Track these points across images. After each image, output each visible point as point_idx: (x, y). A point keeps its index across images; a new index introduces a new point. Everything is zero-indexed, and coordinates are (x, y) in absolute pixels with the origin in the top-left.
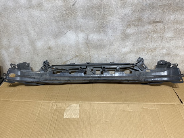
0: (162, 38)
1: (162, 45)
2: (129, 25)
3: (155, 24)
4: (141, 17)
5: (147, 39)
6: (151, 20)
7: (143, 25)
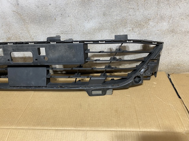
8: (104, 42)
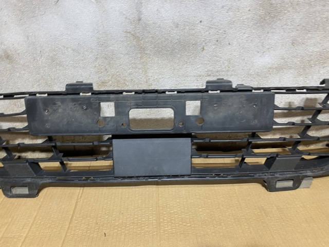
8: (305, 91)
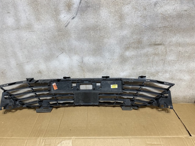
0: (164, 62)
1: (164, 69)
2: (128, 48)
3: (156, 47)
4: (141, 40)
5: (147, 62)
6: (151, 42)
7: (143, 48)
